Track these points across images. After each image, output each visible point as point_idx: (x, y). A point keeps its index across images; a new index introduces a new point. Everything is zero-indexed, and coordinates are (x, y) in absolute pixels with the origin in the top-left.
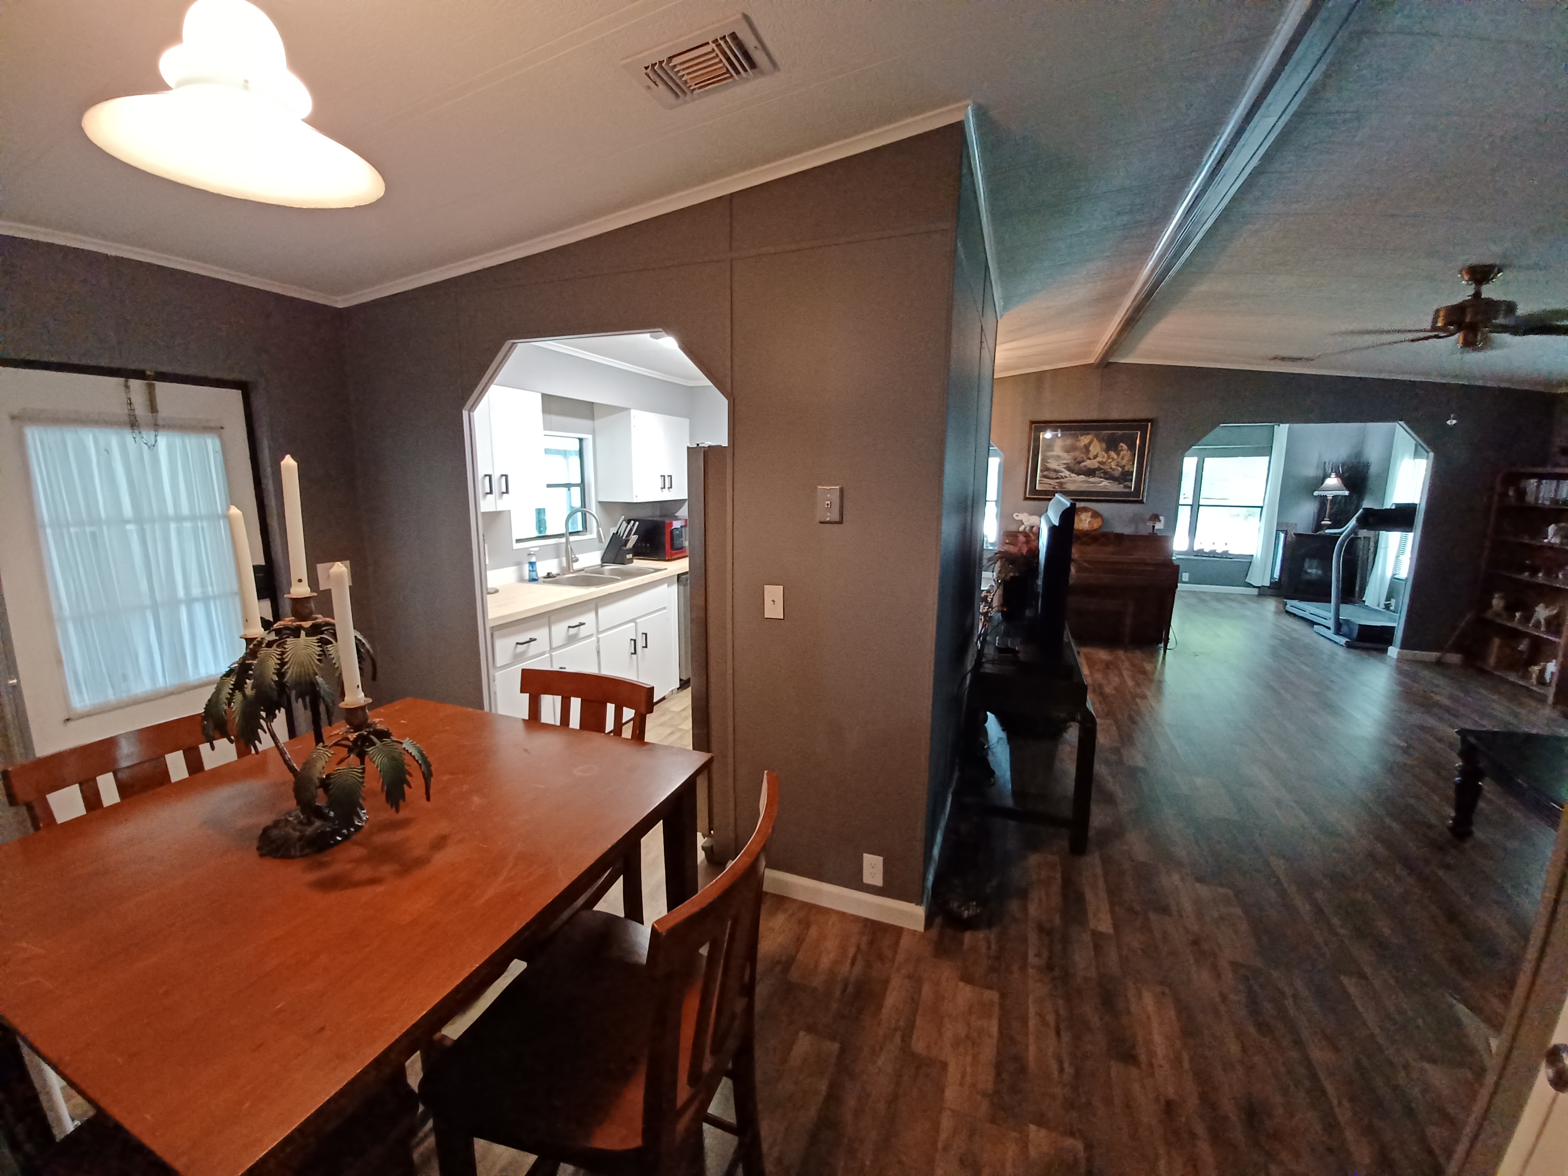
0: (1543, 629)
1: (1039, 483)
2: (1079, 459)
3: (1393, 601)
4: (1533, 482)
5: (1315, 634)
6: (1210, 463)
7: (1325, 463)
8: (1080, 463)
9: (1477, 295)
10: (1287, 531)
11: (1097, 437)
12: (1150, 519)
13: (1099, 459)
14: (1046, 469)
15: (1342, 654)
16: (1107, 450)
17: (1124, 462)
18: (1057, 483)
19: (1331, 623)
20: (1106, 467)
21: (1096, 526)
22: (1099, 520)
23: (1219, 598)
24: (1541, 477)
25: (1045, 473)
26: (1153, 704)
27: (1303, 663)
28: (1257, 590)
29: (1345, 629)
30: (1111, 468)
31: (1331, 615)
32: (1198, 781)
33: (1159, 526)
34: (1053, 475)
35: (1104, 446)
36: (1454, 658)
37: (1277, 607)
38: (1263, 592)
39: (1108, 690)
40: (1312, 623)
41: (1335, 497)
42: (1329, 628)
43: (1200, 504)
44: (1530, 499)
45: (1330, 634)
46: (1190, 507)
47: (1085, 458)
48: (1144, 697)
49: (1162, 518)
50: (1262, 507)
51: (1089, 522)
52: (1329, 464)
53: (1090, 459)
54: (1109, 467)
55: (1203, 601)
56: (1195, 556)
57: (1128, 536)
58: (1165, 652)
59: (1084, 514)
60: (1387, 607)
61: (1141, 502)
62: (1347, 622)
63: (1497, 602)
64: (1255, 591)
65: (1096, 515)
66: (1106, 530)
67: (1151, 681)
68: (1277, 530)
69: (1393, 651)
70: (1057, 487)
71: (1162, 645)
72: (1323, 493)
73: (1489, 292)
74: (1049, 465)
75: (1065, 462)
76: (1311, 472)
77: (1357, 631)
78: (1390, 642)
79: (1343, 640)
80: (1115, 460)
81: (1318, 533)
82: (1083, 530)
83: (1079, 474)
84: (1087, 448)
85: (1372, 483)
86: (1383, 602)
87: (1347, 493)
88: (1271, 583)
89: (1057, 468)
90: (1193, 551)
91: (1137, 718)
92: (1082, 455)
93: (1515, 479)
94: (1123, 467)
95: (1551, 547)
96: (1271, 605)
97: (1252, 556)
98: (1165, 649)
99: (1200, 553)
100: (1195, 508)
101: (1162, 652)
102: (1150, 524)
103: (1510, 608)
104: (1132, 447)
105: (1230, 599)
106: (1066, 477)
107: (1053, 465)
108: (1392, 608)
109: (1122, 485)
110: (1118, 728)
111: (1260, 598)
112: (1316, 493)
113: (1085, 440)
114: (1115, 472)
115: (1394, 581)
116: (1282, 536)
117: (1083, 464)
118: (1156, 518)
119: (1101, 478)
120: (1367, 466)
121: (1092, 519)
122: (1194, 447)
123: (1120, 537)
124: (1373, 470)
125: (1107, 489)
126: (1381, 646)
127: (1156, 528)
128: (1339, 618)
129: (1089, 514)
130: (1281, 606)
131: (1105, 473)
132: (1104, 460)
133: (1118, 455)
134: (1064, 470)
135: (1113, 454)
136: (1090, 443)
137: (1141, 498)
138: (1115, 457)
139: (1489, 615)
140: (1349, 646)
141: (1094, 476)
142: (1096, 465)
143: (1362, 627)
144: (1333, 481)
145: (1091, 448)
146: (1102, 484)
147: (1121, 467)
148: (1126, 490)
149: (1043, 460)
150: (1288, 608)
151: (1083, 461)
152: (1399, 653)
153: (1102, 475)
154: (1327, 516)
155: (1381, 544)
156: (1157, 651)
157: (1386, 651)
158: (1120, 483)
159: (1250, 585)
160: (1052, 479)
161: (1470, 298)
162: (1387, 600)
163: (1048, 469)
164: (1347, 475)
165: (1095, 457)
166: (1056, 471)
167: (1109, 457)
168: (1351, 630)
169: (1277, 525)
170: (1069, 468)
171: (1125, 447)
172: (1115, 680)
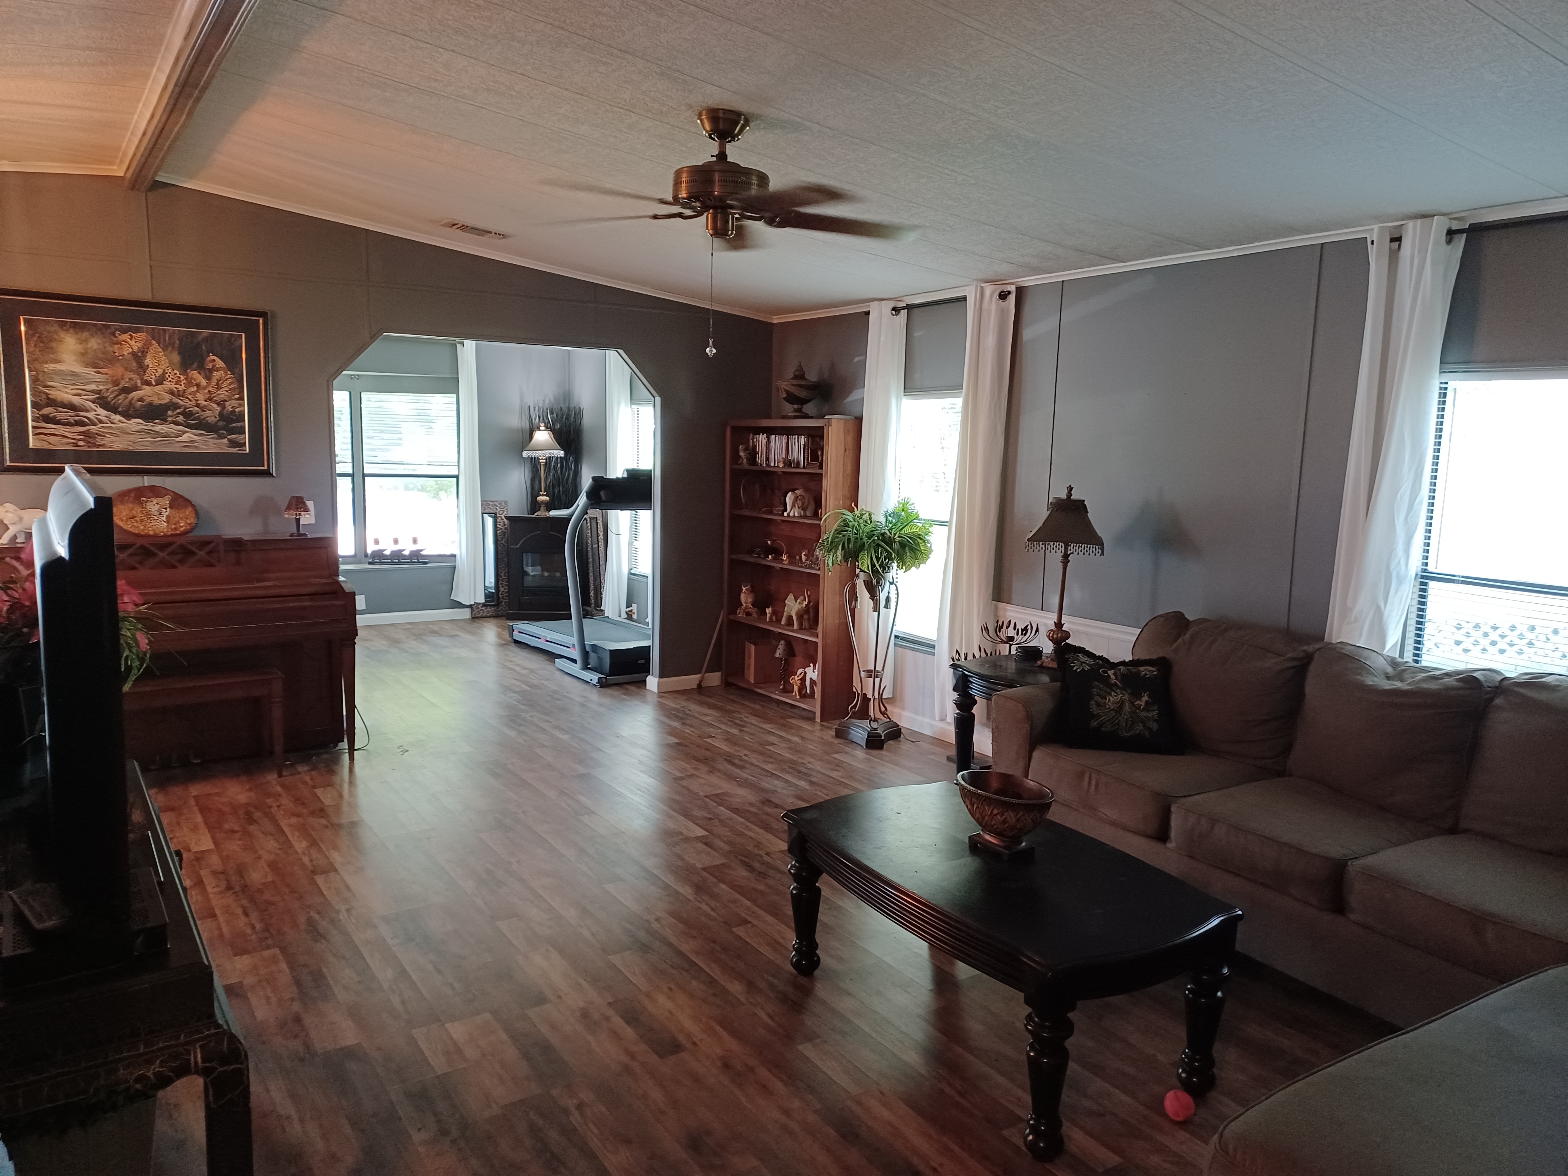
0: (796, 627)
1: (35, 434)
2: (124, 383)
3: (634, 606)
4: (762, 438)
5: (558, 673)
6: (370, 401)
7: (529, 407)
8: (127, 391)
9: (722, 156)
10: (496, 514)
11: (154, 335)
12: (288, 508)
13: (167, 385)
14: (44, 402)
15: (594, 696)
16: (185, 366)
17: (223, 394)
18: (80, 433)
19: (575, 654)
20: (186, 403)
21: (183, 526)
22: (189, 511)
23: (419, 632)
24: (770, 431)
25: (46, 411)
26: (349, 879)
27: (557, 727)
28: (468, 610)
29: (593, 660)
30: (198, 406)
31: (574, 640)
32: (457, 1031)
33: (307, 519)
34: (64, 415)
35: (176, 358)
36: (714, 679)
37: (499, 636)
38: (478, 614)
39: (257, 876)
40: (552, 656)
41: (549, 459)
42: (574, 661)
43: (366, 472)
44: (761, 459)
45: (576, 669)
46: (350, 478)
47: (139, 382)
48: (331, 869)
49: (310, 504)
50: (457, 477)
51: (168, 517)
52: (535, 408)
53: (148, 383)
54: (193, 403)
55: (395, 642)
56: (370, 563)
57: (254, 542)
58: (352, 758)
59: (155, 501)
60: (629, 616)
61: (267, 473)
62: (594, 647)
63: (746, 598)
64: (466, 614)
65: (179, 501)
66: (205, 532)
67: (336, 827)
68: (483, 513)
69: (652, 682)
70: (81, 443)
71: (345, 745)
72: (534, 454)
73: (736, 153)
74: (54, 394)
75: (93, 387)
76: (516, 421)
77: (608, 660)
78: (647, 670)
79: (594, 677)
80: (205, 388)
81: (536, 514)
82: (156, 536)
83: (127, 415)
84: (139, 357)
85: (588, 437)
86: (624, 610)
87: (562, 454)
88: (486, 596)
89: (76, 400)
90: (366, 556)
91: (323, 925)
92: (132, 375)
93: (743, 434)
94: (221, 404)
95: (791, 523)
96: (490, 632)
97: (454, 556)
98: (352, 749)
99: (378, 557)
100: (358, 479)
101: (346, 757)
102: (290, 515)
103: (760, 605)
104: (232, 362)
105: (435, 632)
106: (101, 422)
107: (65, 394)
108: (635, 617)
109: (225, 441)
110: (292, 966)
111: (476, 625)
112: (525, 454)
113: (132, 343)
114: (208, 413)
115: (634, 579)
116: (489, 521)
117: (135, 394)
118: (298, 504)
119: (177, 424)
120: (579, 413)
121: (174, 512)
122: (344, 372)
123: (236, 545)
124: (588, 420)
125: (196, 447)
126: (637, 677)
127: (302, 523)
128: (585, 645)
129: (166, 501)
130: (506, 634)
131: (187, 415)
132: (182, 388)
133: (208, 378)
134: (92, 405)
135: (195, 374)
136: (144, 351)
137: (266, 468)
138: (204, 382)
139: (740, 615)
140: (603, 684)
141: (164, 421)
142: (167, 398)
143: (614, 653)
144: (542, 436)
145: (148, 361)
146: (185, 437)
147: (218, 404)
148: (235, 450)
149: (35, 381)
150: (517, 636)
151: (136, 388)
152: (659, 683)
153: (181, 419)
154: (543, 489)
155: (612, 526)
156: (336, 760)
157: (644, 682)
158: (221, 437)
159: (459, 605)
160: (68, 424)
161: (714, 159)
162: (627, 607)
163: (52, 402)
164: (558, 426)
165: (160, 381)
166: (72, 407)
167: (189, 384)
168: (600, 659)
169: (482, 505)
170: (103, 402)
171: (220, 363)
172: (269, 846)
